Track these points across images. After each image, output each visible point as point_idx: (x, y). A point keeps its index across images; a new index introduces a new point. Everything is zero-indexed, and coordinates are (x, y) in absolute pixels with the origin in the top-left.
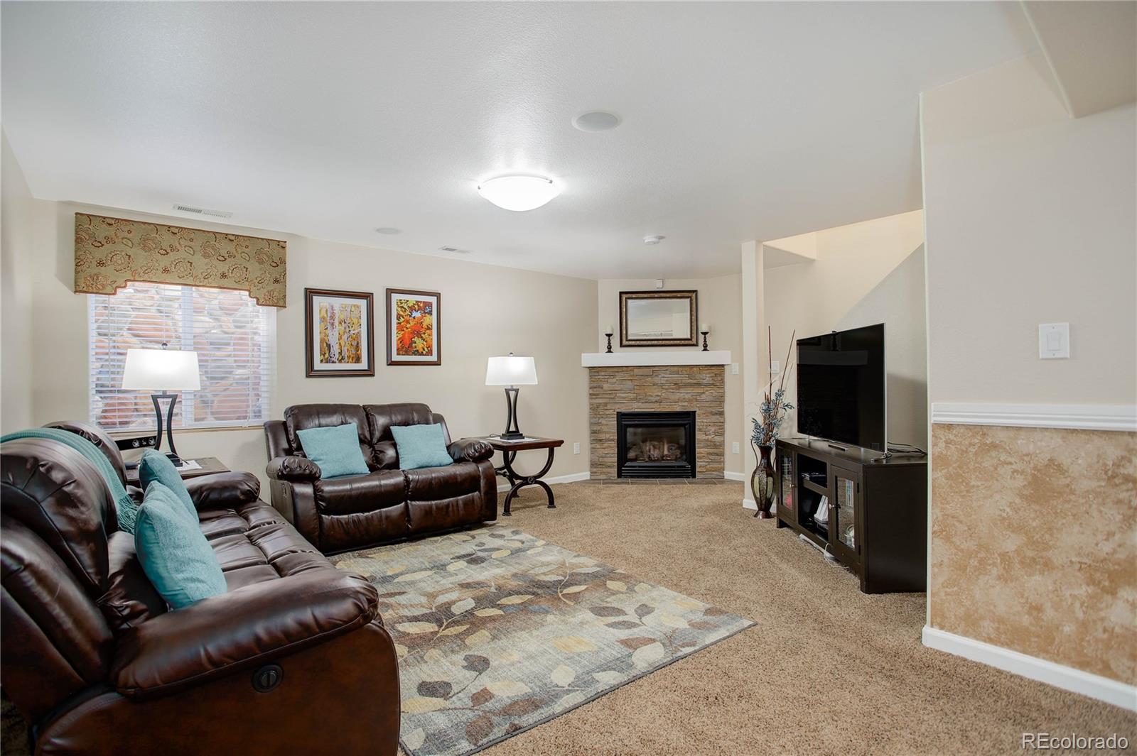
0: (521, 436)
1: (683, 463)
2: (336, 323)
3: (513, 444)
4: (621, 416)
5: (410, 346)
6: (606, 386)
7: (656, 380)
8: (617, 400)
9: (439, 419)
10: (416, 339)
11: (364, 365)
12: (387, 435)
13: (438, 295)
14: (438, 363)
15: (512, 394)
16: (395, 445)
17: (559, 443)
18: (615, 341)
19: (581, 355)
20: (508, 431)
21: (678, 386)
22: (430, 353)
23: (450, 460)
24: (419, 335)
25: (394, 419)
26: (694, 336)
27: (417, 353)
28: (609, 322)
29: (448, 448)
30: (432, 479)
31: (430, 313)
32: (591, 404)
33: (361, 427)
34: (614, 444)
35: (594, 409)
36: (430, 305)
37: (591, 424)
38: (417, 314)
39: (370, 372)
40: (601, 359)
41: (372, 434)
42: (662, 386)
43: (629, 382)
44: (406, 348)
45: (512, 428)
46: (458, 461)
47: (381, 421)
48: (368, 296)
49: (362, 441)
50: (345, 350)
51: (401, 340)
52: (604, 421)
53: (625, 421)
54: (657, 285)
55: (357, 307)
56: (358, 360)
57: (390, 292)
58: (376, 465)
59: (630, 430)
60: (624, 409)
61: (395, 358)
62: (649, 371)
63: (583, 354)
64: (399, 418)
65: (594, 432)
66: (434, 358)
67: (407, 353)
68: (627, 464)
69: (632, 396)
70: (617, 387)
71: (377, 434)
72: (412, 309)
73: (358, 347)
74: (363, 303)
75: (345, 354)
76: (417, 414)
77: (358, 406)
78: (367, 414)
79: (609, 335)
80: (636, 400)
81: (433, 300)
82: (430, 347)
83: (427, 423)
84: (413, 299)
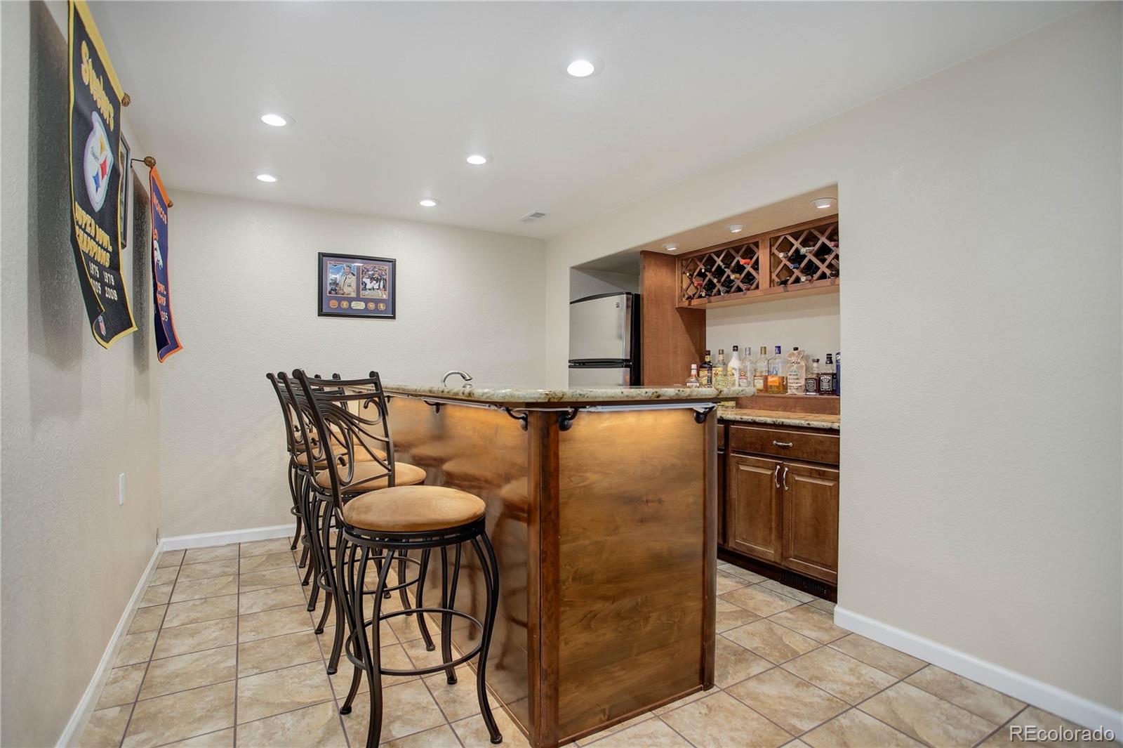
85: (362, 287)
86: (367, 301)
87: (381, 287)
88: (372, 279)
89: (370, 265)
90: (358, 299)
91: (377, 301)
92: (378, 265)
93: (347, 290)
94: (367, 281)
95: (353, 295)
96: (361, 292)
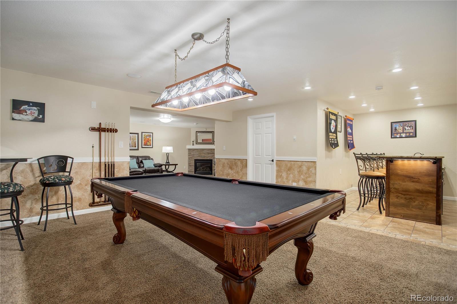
0: (169, 163)
1: (210, 171)
2: (131, 139)
3: (168, 164)
4: (195, 160)
5: (146, 144)
6: (192, 153)
7: (203, 152)
8: (194, 156)
9: (152, 159)
10: (147, 142)
11: (137, 148)
12: (142, 162)
13: (152, 133)
14: (152, 148)
15: (168, 154)
16: (143, 164)
17: (177, 165)
18: (195, 143)
19: (186, 146)
20: (167, 162)
21: (208, 153)
22: (151, 145)
23: (154, 167)
24: (148, 142)
25: (143, 159)
26: (213, 142)
27: (148, 145)
28: (193, 138)
29: (154, 165)
30: (150, 170)
31: (151, 137)
32: (189, 157)
33: (136, 160)
34: (194, 167)
35: (189, 158)
36: (151, 135)
37: (189, 162)
38: (148, 137)
39: (138, 149)
40: (191, 147)
41: (138, 161)
42: (205, 153)
43: (198, 153)
44: (145, 144)
45: (168, 161)
46: (156, 167)
47: (140, 159)
48: (138, 134)
49: (137, 163)
50: (133, 145)
51: (144, 143)
52: (191, 161)
53: (196, 161)
54: (205, 130)
55: (135, 136)
56: (136, 147)
57: (142, 133)
58: (139, 167)
59: (197, 164)
60: (196, 158)
61: (143, 146)
62: (202, 150)
63: (187, 146)
64: (144, 159)
65: (189, 164)
66: (151, 147)
67: (146, 145)
68: (197, 171)
69: (198, 156)
70: (194, 153)
71: (140, 162)
72: (147, 136)
73: (135, 144)
74: (137, 135)
75: (133, 146)
76: (148, 158)
77: (136, 156)
78: (138, 158)
79: (193, 141)
80: (199, 156)
81: (152, 134)
82: (151, 144)
83: (150, 160)
84: (147, 134)
85: (404, 129)
86: (406, 133)
87: (411, 129)
88: (408, 127)
89: (406, 123)
90: (403, 133)
91: (410, 133)
92: (410, 123)
93: (399, 131)
94: (406, 128)
95: (402, 132)
96: (404, 131)
